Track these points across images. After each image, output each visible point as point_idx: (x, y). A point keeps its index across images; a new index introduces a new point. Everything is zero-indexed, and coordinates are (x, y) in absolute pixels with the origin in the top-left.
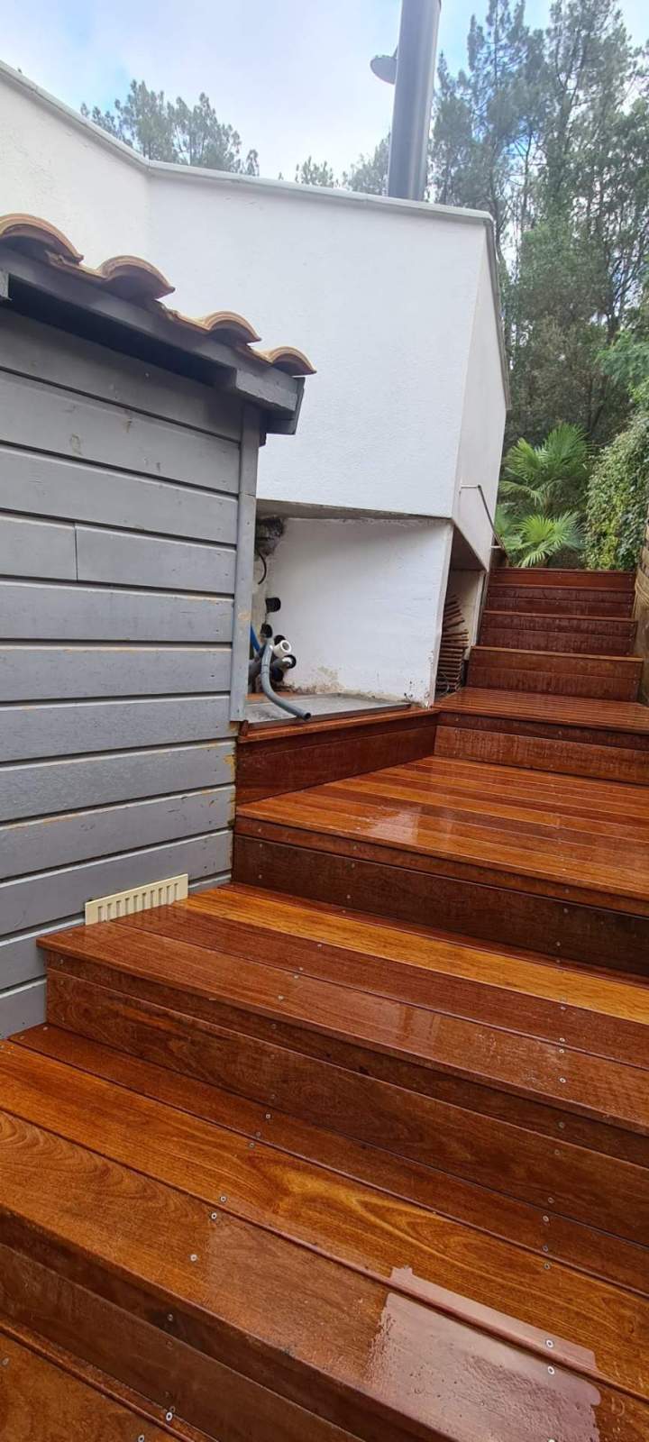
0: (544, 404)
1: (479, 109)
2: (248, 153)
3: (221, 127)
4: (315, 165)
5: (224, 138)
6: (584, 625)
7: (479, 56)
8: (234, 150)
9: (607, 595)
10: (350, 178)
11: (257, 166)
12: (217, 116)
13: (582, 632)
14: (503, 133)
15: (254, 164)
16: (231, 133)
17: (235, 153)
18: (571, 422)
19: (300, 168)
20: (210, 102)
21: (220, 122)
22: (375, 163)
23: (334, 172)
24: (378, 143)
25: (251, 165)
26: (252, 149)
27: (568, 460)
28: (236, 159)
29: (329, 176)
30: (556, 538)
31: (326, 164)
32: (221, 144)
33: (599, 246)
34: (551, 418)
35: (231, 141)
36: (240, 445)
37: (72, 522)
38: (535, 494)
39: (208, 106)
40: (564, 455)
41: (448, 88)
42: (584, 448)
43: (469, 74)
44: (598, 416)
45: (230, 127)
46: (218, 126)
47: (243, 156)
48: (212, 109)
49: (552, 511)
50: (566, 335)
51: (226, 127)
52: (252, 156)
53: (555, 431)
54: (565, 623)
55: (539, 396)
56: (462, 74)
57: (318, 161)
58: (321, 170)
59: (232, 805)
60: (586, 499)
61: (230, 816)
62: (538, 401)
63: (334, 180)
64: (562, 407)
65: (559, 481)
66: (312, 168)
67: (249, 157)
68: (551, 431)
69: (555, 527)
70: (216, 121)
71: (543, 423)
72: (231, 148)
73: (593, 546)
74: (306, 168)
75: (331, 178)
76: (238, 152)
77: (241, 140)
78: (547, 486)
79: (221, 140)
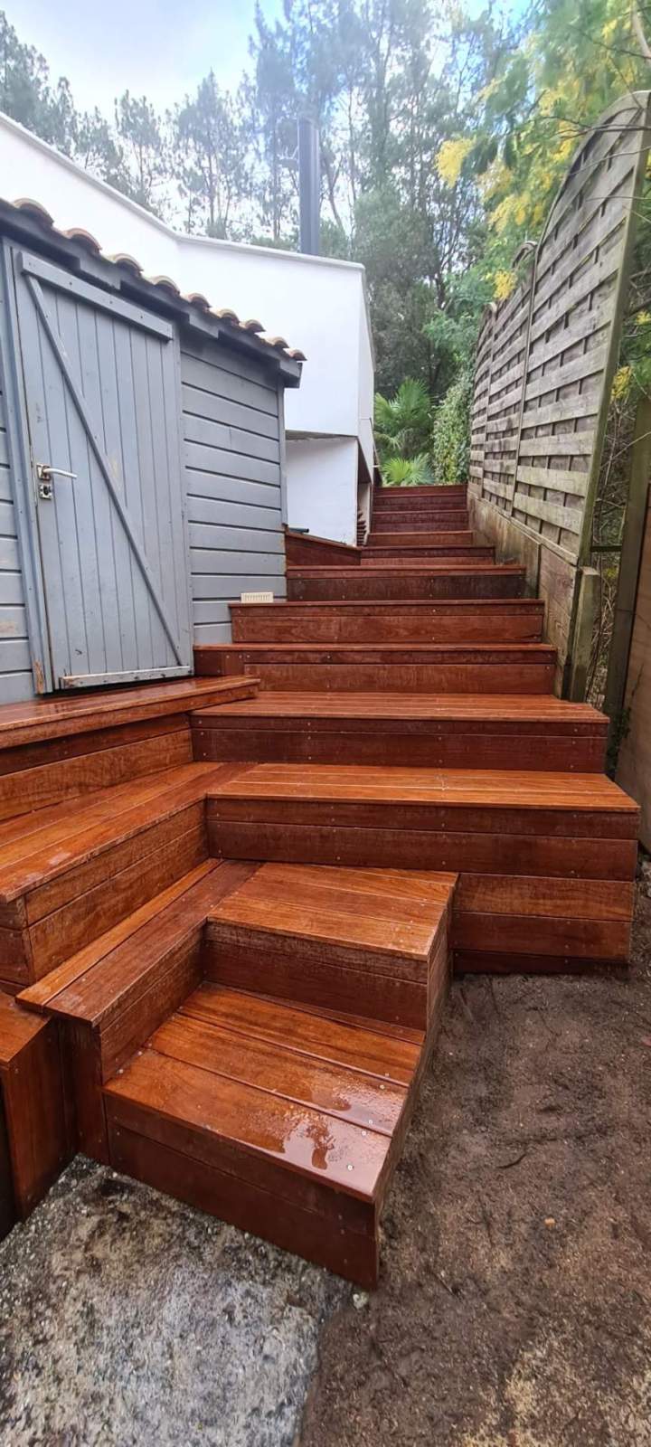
0: (392, 362)
1: (300, 61)
2: (58, 81)
3: (23, 47)
4: (133, 100)
5: (29, 61)
6: (437, 517)
7: (293, 9)
8: (41, 76)
9: (448, 499)
10: (174, 117)
11: (71, 96)
12: (17, 34)
13: (436, 521)
14: (326, 90)
15: (67, 94)
16: (36, 56)
17: (42, 80)
18: (415, 377)
19: (119, 102)
20: (7, 17)
21: (21, 41)
22: (199, 104)
23: (154, 107)
24: (201, 82)
25: (63, 95)
26: (63, 76)
27: (416, 411)
28: (43, 87)
29: (150, 112)
30: (413, 476)
31: (145, 99)
32: (25, 68)
33: (423, 219)
34: (398, 374)
35: (37, 64)
36: (277, 393)
37: (228, 425)
38: (394, 440)
39: (5, 22)
40: (413, 406)
41: (268, 40)
42: (428, 400)
43: (285, 25)
44: (438, 371)
45: (33, 48)
46: (20, 46)
47: (53, 83)
48: (9, 26)
49: (408, 455)
50: (404, 300)
51: (29, 48)
52: (63, 83)
53: (403, 386)
54: (424, 517)
55: (387, 355)
56: (278, 25)
57: (136, 95)
58: (141, 105)
59: (285, 565)
60: (433, 441)
61: (285, 570)
62: (386, 361)
63: (156, 117)
64: (406, 364)
65: (411, 429)
66: (131, 103)
67: (60, 85)
68: (399, 386)
69: (412, 468)
70: (16, 40)
71: (393, 380)
72: (37, 73)
73: (441, 478)
74: (124, 101)
75: (152, 114)
76: (46, 78)
77: (47, 64)
78: (402, 434)
79: (25, 63)
